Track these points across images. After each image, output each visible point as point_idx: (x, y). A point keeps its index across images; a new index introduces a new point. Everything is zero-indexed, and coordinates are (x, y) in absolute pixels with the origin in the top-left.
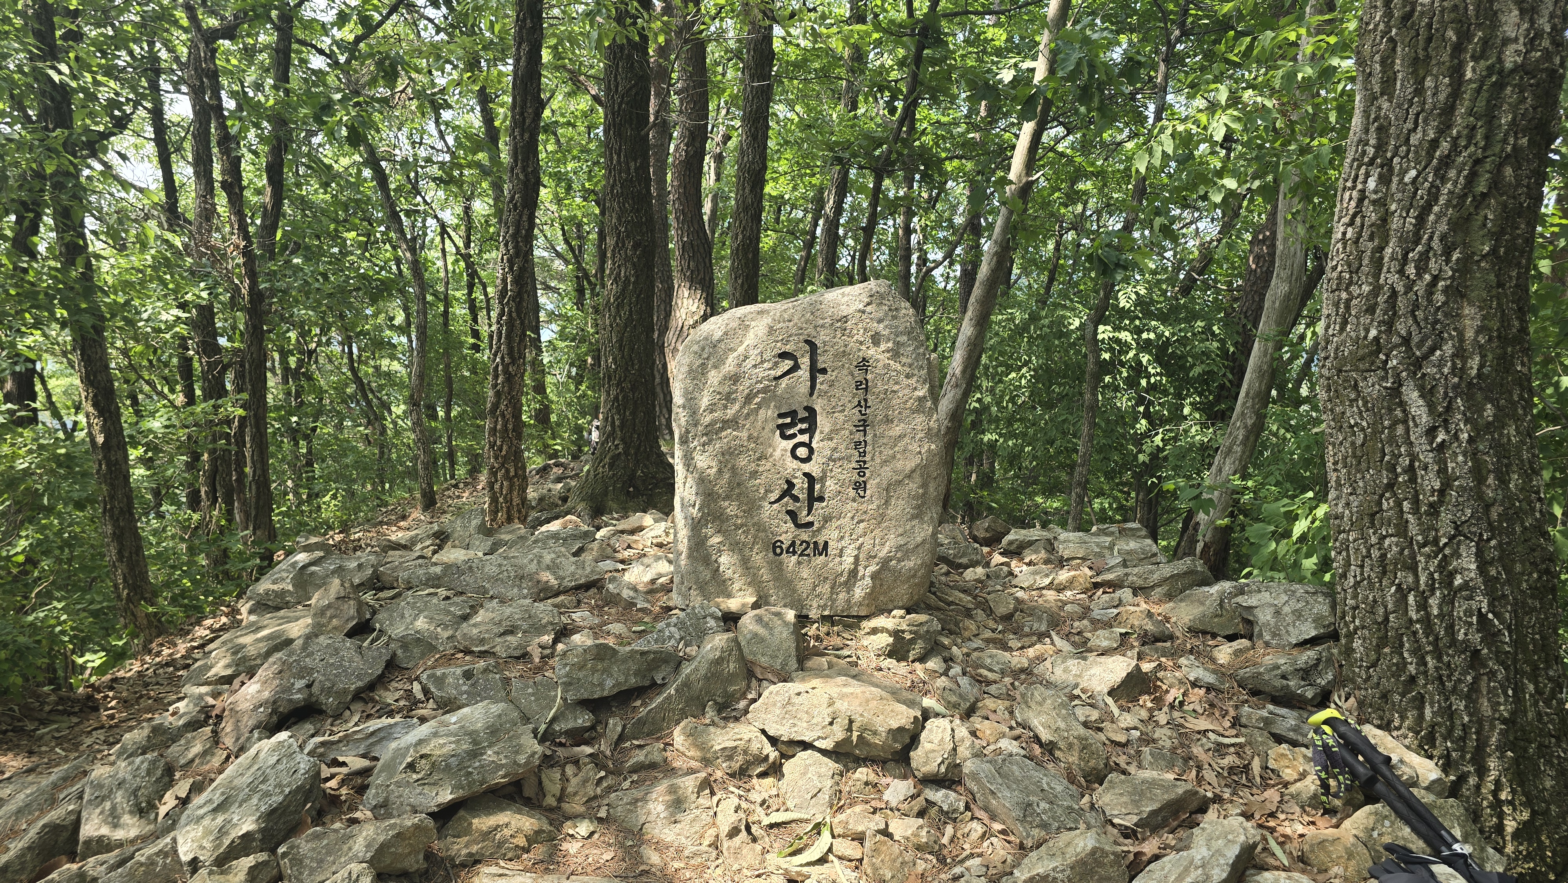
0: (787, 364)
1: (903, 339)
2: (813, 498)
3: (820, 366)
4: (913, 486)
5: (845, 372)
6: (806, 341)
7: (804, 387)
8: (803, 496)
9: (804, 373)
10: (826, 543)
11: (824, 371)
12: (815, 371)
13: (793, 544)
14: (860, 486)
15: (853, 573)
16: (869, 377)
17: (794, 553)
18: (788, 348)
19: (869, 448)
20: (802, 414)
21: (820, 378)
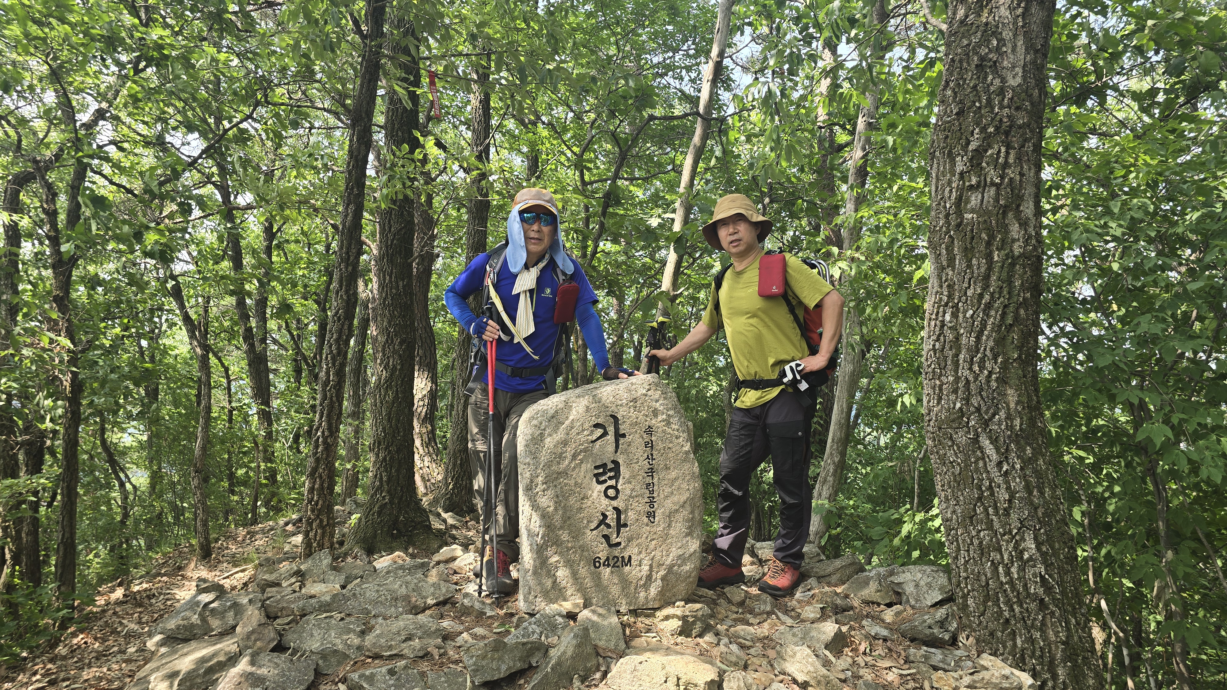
0: (600, 432)
1: (671, 413)
2: (620, 525)
3: (622, 432)
4: (685, 513)
5: (637, 436)
6: (612, 416)
7: (611, 448)
8: (613, 524)
9: (611, 437)
10: (630, 557)
11: (624, 436)
12: (619, 436)
13: (608, 559)
14: (651, 515)
15: (649, 577)
16: (653, 438)
17: (608, 565)
18: (600, 421)
19: (656, 488)
20: (611, 466)
21: (622, 441)
